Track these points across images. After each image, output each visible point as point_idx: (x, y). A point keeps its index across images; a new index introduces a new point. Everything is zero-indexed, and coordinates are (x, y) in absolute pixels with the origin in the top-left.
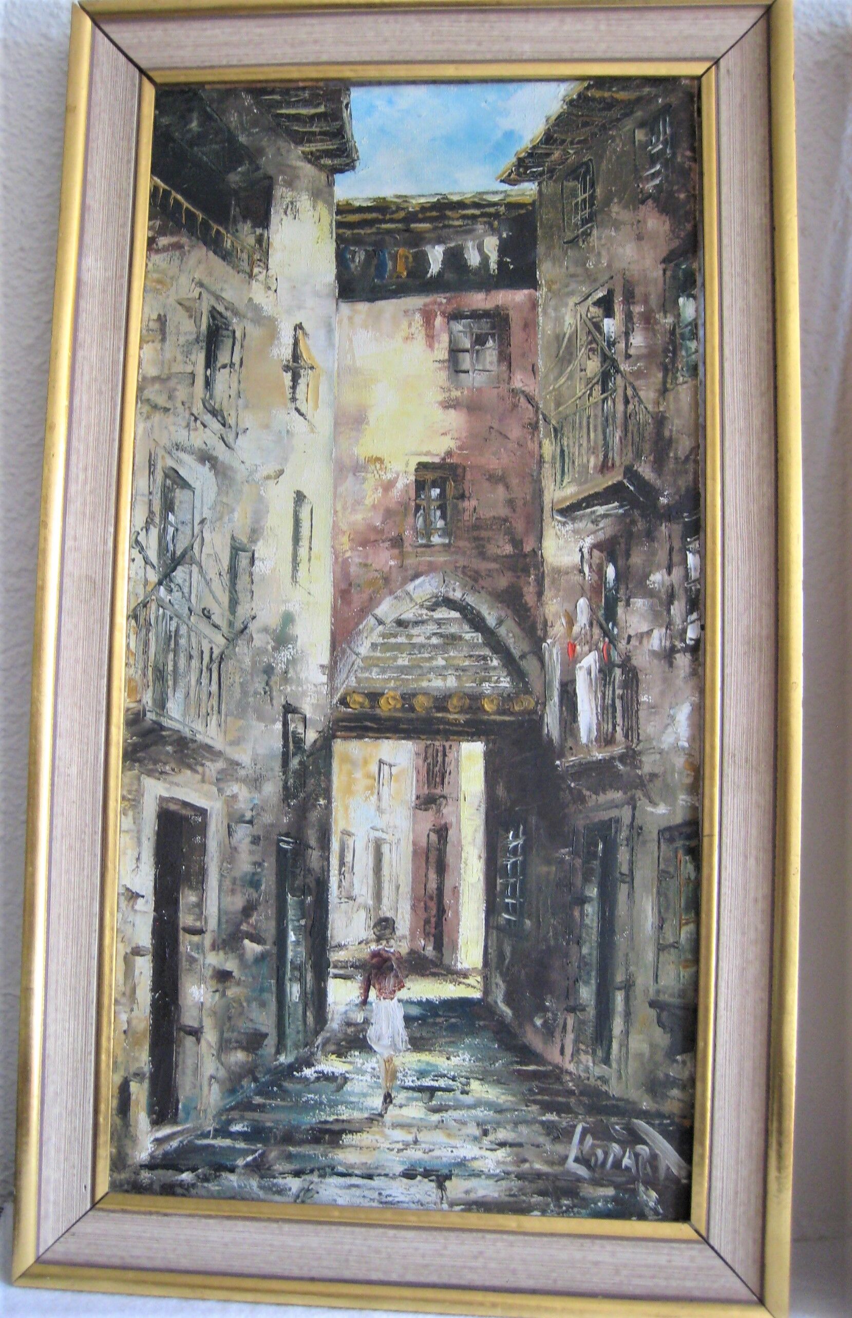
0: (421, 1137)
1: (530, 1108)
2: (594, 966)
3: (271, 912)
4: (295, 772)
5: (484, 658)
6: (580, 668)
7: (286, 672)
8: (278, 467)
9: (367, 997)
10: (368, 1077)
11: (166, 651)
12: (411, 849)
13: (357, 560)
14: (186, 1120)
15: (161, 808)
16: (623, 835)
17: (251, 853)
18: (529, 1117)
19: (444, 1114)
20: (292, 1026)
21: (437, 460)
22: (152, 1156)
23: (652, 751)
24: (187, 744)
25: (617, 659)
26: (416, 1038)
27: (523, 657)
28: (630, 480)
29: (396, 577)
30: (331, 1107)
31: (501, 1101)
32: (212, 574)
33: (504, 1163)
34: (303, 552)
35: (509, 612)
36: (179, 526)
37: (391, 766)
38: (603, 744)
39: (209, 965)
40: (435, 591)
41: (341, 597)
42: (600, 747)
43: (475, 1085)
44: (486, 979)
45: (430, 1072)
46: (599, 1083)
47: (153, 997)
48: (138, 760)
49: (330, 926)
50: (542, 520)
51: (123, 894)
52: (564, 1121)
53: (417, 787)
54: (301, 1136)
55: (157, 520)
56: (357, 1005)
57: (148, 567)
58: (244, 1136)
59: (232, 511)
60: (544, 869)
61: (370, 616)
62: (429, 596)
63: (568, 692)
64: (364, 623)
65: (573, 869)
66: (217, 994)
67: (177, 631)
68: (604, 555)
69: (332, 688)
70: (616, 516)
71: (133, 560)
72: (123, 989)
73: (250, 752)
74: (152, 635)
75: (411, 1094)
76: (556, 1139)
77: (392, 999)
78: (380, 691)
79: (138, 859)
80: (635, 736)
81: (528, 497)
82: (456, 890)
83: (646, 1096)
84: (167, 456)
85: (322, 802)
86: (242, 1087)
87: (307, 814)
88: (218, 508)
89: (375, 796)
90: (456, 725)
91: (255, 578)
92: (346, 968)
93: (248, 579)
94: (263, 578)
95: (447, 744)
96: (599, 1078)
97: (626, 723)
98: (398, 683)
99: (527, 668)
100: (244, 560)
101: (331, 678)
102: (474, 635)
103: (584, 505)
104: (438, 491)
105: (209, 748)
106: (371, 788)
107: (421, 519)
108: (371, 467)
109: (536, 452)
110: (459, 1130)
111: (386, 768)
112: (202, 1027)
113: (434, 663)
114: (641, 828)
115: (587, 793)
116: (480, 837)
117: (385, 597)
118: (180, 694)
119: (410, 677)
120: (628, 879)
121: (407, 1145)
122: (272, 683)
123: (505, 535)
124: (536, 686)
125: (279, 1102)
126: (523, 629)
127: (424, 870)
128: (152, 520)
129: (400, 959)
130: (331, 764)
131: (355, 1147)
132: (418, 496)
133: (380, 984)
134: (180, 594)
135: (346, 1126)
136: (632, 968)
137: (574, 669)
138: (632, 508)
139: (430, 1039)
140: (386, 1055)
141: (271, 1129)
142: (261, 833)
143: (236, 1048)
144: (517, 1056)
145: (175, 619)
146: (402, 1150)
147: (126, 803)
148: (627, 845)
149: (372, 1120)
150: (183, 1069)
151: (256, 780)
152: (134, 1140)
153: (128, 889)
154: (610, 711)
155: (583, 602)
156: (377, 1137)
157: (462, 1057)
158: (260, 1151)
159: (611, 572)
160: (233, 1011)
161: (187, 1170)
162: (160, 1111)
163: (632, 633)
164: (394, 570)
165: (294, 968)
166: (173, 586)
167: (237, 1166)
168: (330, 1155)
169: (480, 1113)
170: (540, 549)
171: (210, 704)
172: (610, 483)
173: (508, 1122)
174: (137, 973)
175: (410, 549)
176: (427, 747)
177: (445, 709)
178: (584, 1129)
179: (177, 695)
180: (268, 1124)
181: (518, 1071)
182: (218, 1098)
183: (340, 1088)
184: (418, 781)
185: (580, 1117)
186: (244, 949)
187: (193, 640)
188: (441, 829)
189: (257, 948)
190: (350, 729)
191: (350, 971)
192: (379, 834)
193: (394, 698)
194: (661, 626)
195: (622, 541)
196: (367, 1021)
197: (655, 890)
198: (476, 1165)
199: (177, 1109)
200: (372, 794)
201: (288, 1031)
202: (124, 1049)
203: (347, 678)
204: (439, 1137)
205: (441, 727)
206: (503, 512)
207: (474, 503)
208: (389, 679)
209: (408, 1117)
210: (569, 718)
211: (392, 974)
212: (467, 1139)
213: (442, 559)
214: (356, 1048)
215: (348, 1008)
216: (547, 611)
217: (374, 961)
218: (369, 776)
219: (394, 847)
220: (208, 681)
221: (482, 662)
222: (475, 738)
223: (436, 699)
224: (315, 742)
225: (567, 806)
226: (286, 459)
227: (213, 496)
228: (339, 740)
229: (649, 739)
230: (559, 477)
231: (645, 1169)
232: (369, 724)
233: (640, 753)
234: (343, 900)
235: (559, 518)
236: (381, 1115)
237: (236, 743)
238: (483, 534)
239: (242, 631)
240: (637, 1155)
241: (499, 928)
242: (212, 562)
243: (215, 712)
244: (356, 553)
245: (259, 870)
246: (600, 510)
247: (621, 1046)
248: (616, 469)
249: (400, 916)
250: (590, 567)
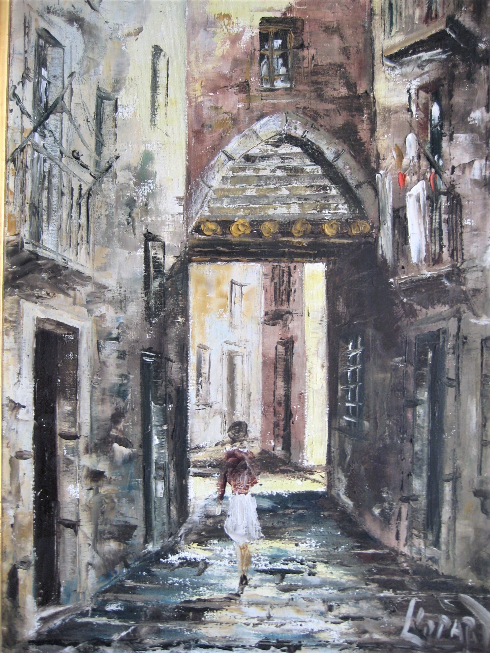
0: (274, 613)
1: (369, 587)
2: (426, 462)
3: (137, 418)
4: (156, 293)
5: (324, 188)
6: (410, 195)
7: (146, 205)
8: (138, 26)
9: (223, 492)
10: (226, 562)
11: (41, 190)
12: (260, 360)
13: (209, 104)
14: (67, 602)
15: (38, 328)
16: (450, 344)
17: (119, 366)
18: (369, 593)
19: (294, 593)
20: (158, 519)
21: (278, 15)
22: (39, 633)
23: (475, 269)
24: (60, 270)
25: (443, 188)
26: (268, 528)
27: (359, 186)
28: (451, 29)
29: (244, 118)
30: (194, 588)
31: (343, 581)
32: (80, 121)
33: (346, 634)
34: (160, 98)
35: (346, 147)
36: (51, 80)
37: (241, 286)
38: (431, 264)
39: (84, 466)
40: (279, 130)
41: (195, 137)
42: (429, 266)
43: (321, 568)
44: (330, 474)
45: (280, 556)
46: (430, 563)
47: (36, 494)
48: (18, 287)
49: (189, 430)
50: (373, 66)
51: (7, 405)
52: (399, 597)
53: (266, 304)
54: (168, 614)
55: (32, 75)
56: (215, 500)
57: (24, 116)
58: (117, 614)
59: (98, 65)
60: (381, 376)
61: (221, 153)
62: (273, 134)
63: (399, 217)
64: (216, 159)
65: (406, 374)
66: (92, 491)
67: (50, 172)
68: (429, 96)
69: (188, 218)
70: (440, 61)
71: (11, 111)
72: (9, 488)
73: (115, 277)
74: (28, 176)
75: (264, 576)
76: (393, 613)
77: (246, 494)
78: (231, 219)
79: (19, 374)
80: (460, 255)
81: (361, 45)
82: (301, 396)
83: (471, 574)
84: (40, 19)
85: (180, 320)
86: (116, 572)
87: (167, 331)
88: (85, 63)
89: (228, 313)
90: (300, 248)
91: (119, 123)
92: (204, 467)
93: (112, 124)
94: (125, 122)
95: (292, 265)
96: (430, 559)
97: (451, 245)
98: (247, 212)
99: (362, 196)
100: (108, 107)
101: (187, 208)
102: (315, 167)
103: (411, 52)
104: (280, 42)
105: (79, 274)
106: (224, 306)
107: (265, 67)
108: (220, 23)
109: (367, 7)
110: (307, 606)
111: (237, 288)
112: (79, 521)
113: (279, 193)
114: (466, 338)
115: (418, 307)
116: (323, 349)
117: (234, 136)
118: (53, 227)
119: (258, 206)
120: (455, 384)
121: (261, 621)
122: (134, 215)
123: (340, 79)
124: (371, 211)
125: (148, 585)
126: (358, 162)
127: (273, 379)
128: (27, 75)
129: (252, 459)
130: (187, 286)
131: (216, 622)
132: (262, 47)
133: (235, 481)
134: (53, 139)
135: (207, 605)
136: (459, 462)
137: (404, 196)
138: (453, 54)
139: (280, 528)
140: (241, 544)
141: (142, 607)
142: (127, 349)
143: (109, 539)
144: (358, 542)
145: (49, 162)
146: (257, 624)
147: (8, 325)
148: (454, 353)
149: (231, 599)
150: (64, 557)
151: (121, 301)
152: (22, 619)
153: (11, 401)
154: (437, 233)
155: (411, 138)
156: (235, 614)
157: (309, 544)
158: (133, 627)
159: (435, 110)
160: (106, 506)
161: (69, 645)
162: (45, 594)
163: (456, 165)
164: (242, 112)
165: (158, 468)
166: (46, 132)
167: (112, 641)
168: (194, 630)
169: (326, 592)
170: (372, 90)
171: (79, 235)
172: (434, 32)
173: (350, 599)
174: (21, 474)
175: (255, 93)
176: (273, 268)
177: (290, 234)
178: (417, 603)
179: (51, 228)
180: (139, 604)
181: (359, 554)
182: (95, 582)
183: (201, 572)
184: (266, 299)
185: (413, 593)
186: (113, 451)
187: (65, 179)
188: (287, 342)
189: (126, 451)
190: (205, 254)
191: (208, 470)
192: (232, 348)
193: (243, 225)
194: (481, 158)
195: (445, 82)
196: (224, 514)
197: (478, 393)
198: (323, 636)
199: (59, 592)
200: (225, 311)
201: (154, 523)
202: (12, 540)
203: (201, 208)
204: (289, 612)
205: (286, 250)
206: (338, 58)
207: (312, 51)
208: (239, 209)
209: (261, 596)
210: (401, 240)
211: (246, 472)
212: (314, 614)
213: (284, 101)
214: (215, 537)
215: (206, 502)
216: (379, 146)
217: (230, 460)
218: (222, 295)
219: (246, 359)
220: (77, 215)
221: (322, 192)
222: (317, 259)
223: (281, 225)
224: (174, 265)
225: (400, 319)
226: (145, 18)
227: (81, 52)
228: (194, 264)
229: (472, 259)
230: (388, 27)
231: (471, 637)
232: (221, 249)
233: (464, 271)
234: (201, 407)
235: (389, 63)
236: (238, 595)
237: (102, 268)
238: (321, 78)
239: (107, 170)
240: (464, 626)
241: (340, 429)
242: (80, 111)
243: (84, 242)
244: (209, 98)
245: (125, 381)
246: (425, 56)
247: (449, 530)
248: (439, 19)
249: (252, 420)
250: (417, 106)
